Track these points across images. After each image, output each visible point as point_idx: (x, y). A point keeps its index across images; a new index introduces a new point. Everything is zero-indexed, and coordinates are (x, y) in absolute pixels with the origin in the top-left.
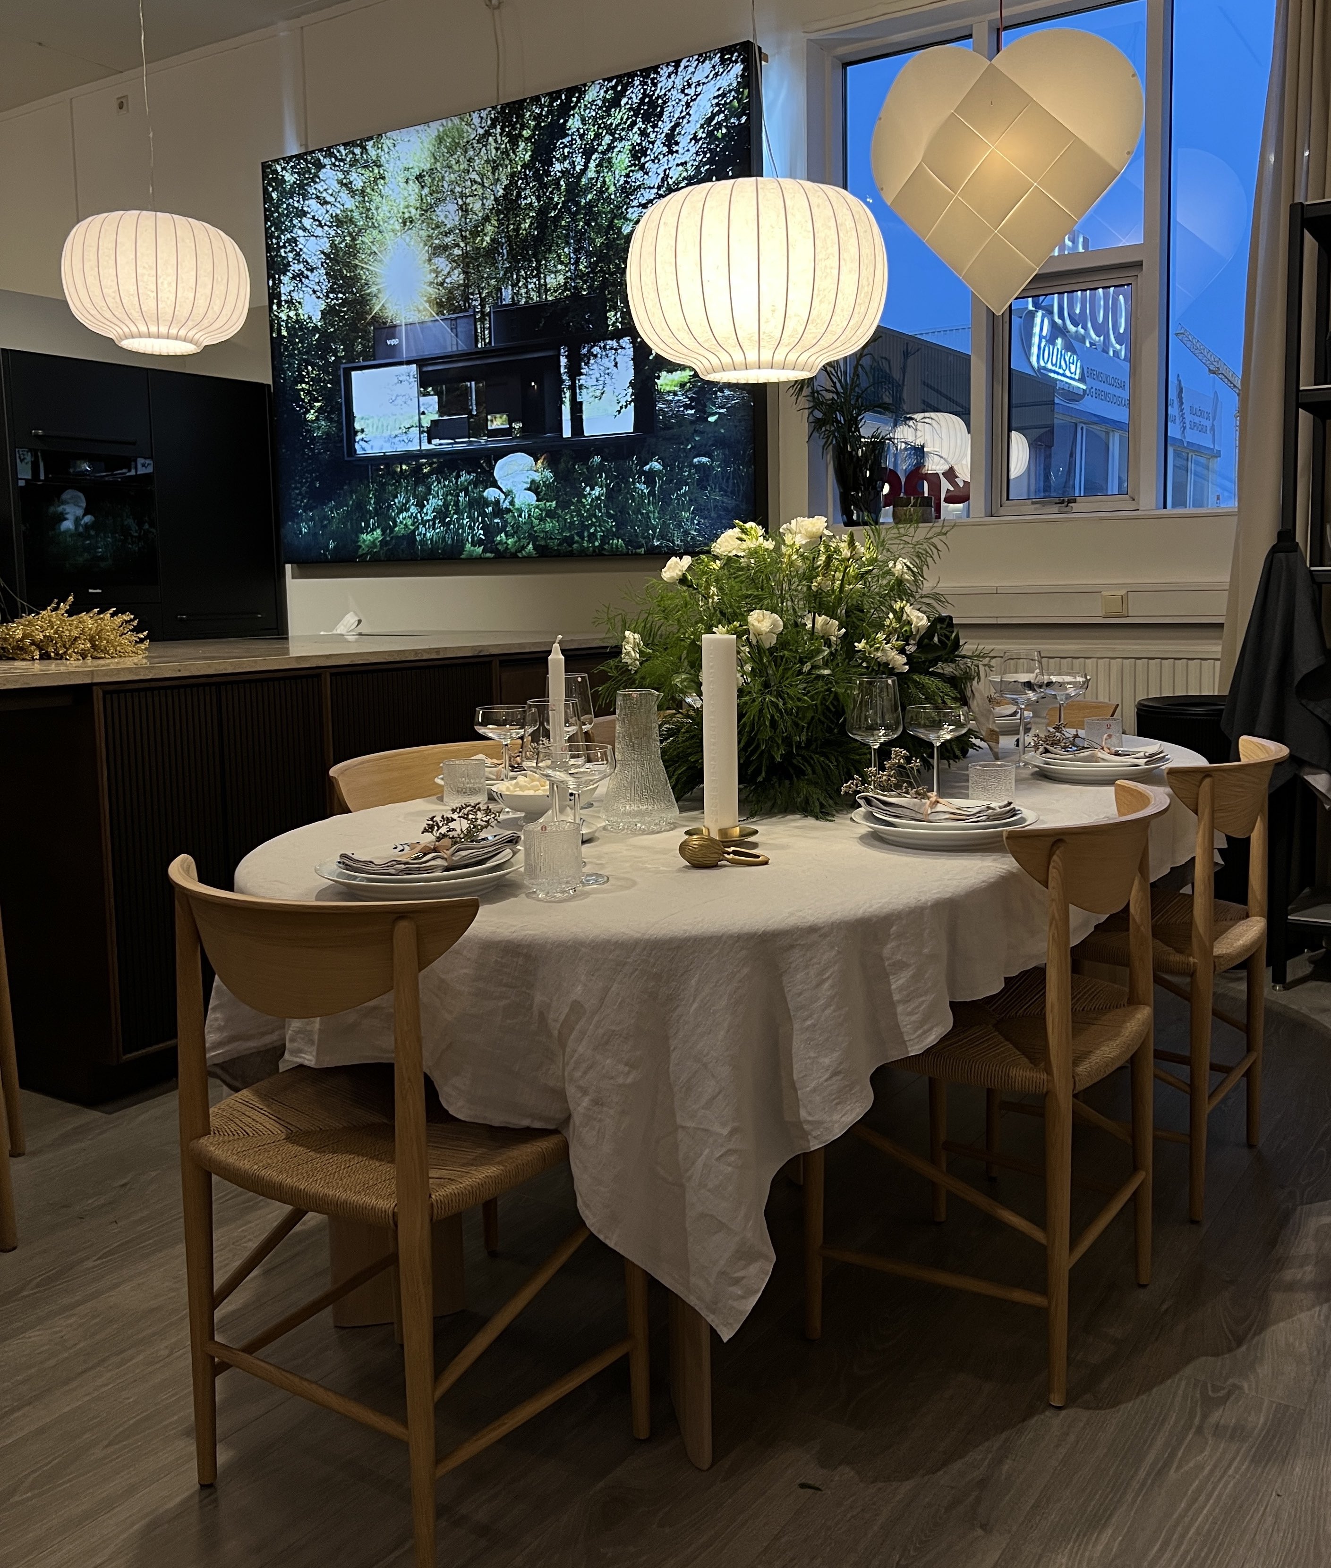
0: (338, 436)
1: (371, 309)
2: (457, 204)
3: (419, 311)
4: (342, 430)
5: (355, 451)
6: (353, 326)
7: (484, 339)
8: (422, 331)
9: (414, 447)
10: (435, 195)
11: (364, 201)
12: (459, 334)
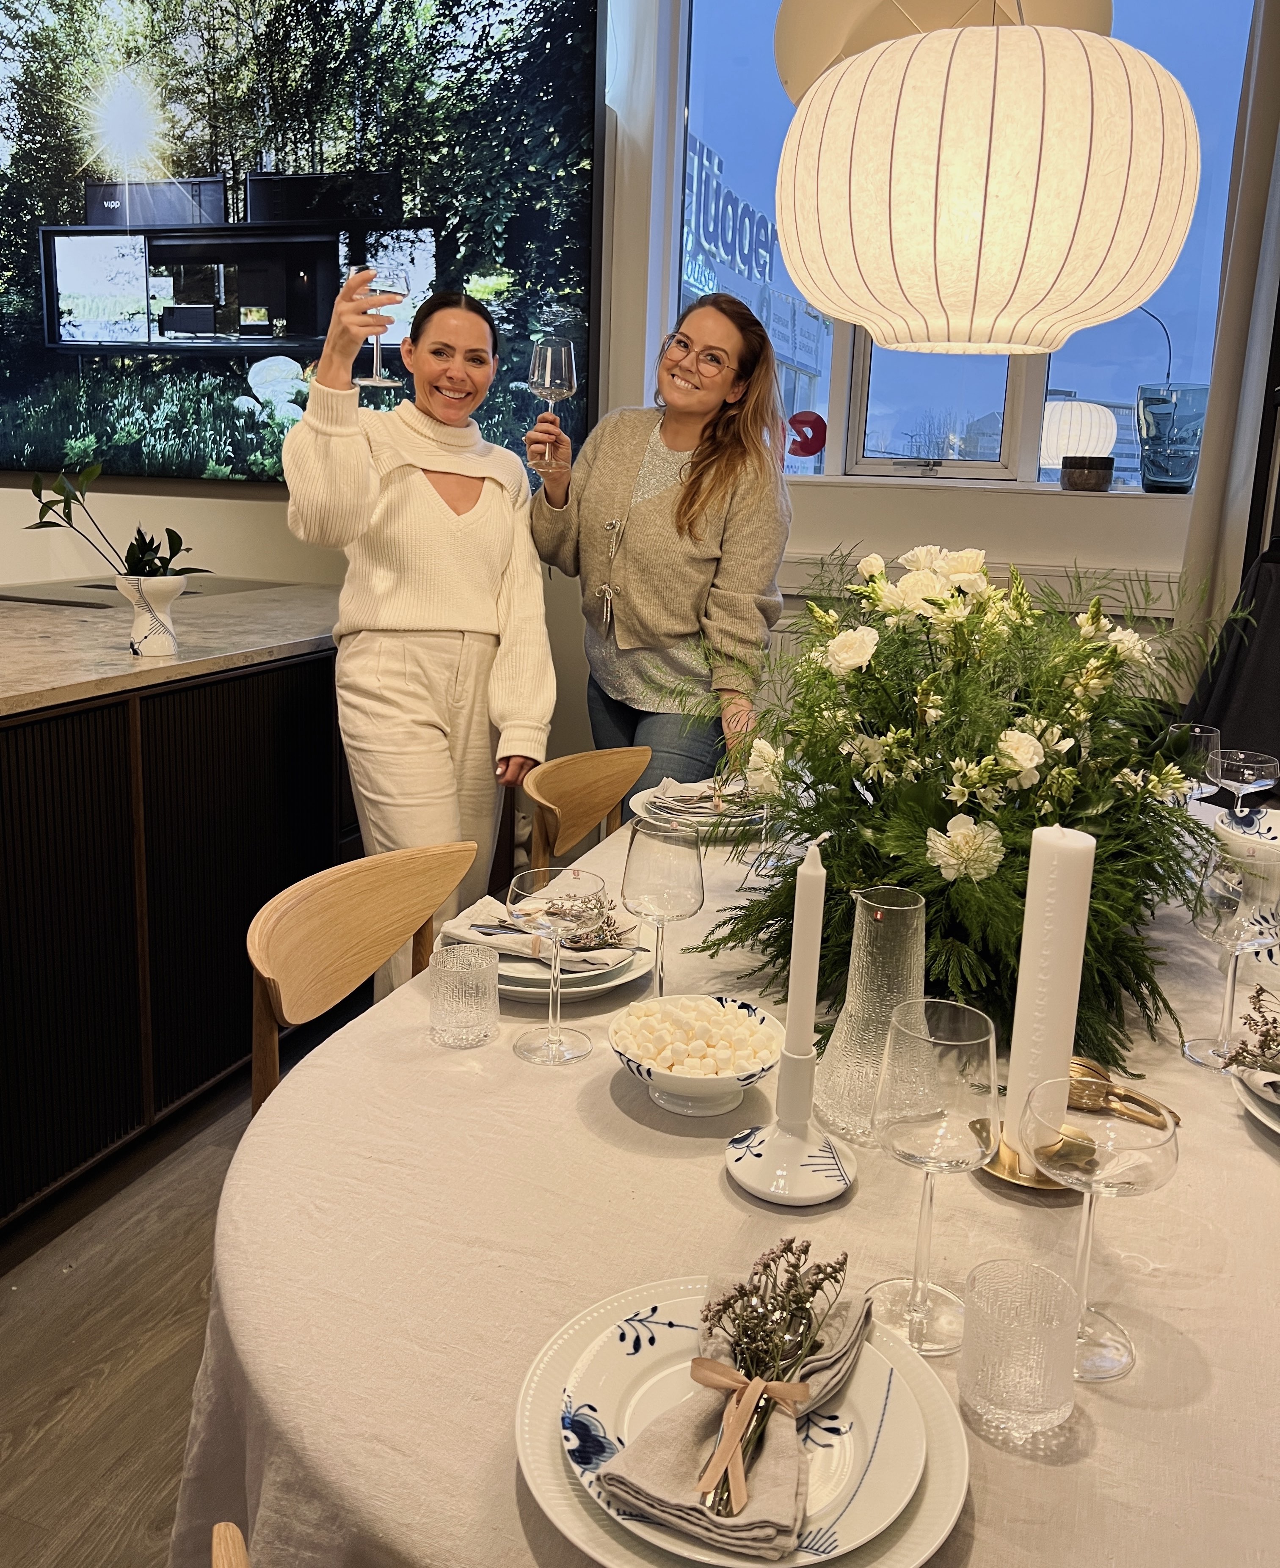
0: (36, 316)
1: (81, 159)
2: (202, 37)
3: (149, 169)
4: (42, 309)
5: (61, 336)
6: (57, 180)
7: (238, 213)
8: (152, 196)
9: (141, 337)
10: (172, 23)
11: (72, 19)
12: (203, 203)
